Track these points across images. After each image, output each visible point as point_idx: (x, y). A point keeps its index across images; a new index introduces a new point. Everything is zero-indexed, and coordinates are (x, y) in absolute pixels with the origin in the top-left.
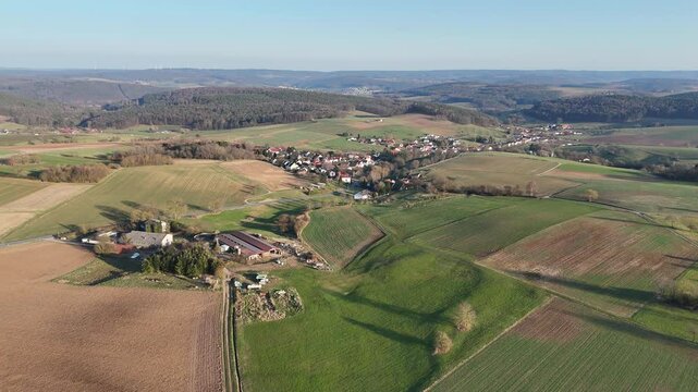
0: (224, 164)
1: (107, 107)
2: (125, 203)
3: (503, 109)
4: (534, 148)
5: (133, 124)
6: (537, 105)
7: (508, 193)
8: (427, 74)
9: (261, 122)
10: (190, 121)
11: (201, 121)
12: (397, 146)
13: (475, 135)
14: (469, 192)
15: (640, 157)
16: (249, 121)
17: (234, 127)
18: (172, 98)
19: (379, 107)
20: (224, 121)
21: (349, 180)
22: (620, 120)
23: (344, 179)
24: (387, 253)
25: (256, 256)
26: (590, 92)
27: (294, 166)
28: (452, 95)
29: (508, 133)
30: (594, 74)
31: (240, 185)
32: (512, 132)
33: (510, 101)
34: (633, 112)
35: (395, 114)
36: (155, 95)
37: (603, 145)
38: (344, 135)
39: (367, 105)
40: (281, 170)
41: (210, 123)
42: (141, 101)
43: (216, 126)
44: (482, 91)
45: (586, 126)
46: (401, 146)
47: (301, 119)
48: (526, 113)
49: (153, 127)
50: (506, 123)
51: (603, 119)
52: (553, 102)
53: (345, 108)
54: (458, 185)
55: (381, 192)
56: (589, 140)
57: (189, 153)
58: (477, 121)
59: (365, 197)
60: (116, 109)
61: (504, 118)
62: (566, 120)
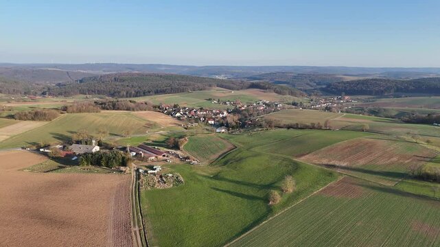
0: (133, 113)
1: (59, 85)
2: (68, 132)
3: (308, 88)
4: (328, 109)
5: (76, 94)
6: (329, 85)
7: (312, 127)
8: (261, 68)
9: (157, 92)
10: (112, 92)
11: (119, 92)
12: (243, 106)
13: (291, 102)
14: (289, 127)
15: (394, 113)
16: (149, 92)
17: (140, 96)
18: (100, 79)
19: (232, 85)
20: (133, 92)
21: (213, 122)
22: (380, 94)
23: (210, 122)
24: (238, 156)
25: (153, 158)
26: (361, 78)
27: (178, 114)
28: (277, 80)
29: (312, 101)
30: (363, 69)
31: (143, 123)
32: (314, 100)
33: (312, 83)
34: (388, 89)
35: (241, 89)
36: (90, 78)
37: (370, 107)
38: (210, 100)
39: (225, 84)
40: (170, 117)
41: (125, 94)
42: (81, 81)
43: (129, 95)
44: (295, 78)
45: (359, 97)
46: (245, 106)
47: (183, 91)
48: (322, 90)
49: (88, 96)
50: (310, 95)
51: (370, 93)
52: (339, 83)
53: (210, 86)
54: (282, 124)
55: (233, 127)
56: (362, 105)
57: (111, 106)
58: (292, 93)
59: (223, 131)
60: (65, 85)
61: (309, 93)
62: (348, 93)
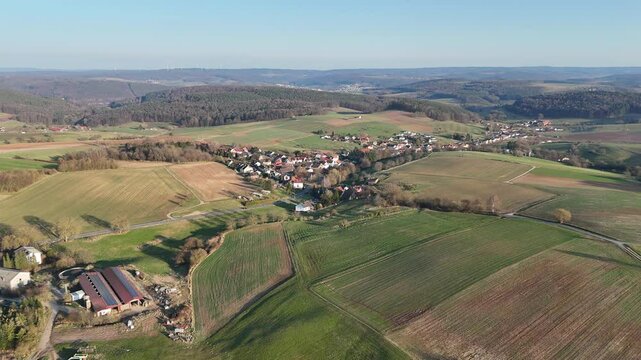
0: (174, 166)
1: (113, 104)
3: (487, 104)
4: (512, 147)
5: (126, 121)
6: (519, 101)
7: (464, 209)
8: (417, 71)
9: (244, 119)
10: (178, 118)
11: (188, 118)
12: (371, 144)
13: (452, 132)
14: (423, 205)
15: (622, 157)
16: (232, 118)
17: (219, 124)
19: (362, 104)
20: (210, 118)
21: (301, 186)
22: (602, 116)
23: (295, 185)
26: (574, 87)
27: (248, 169)
28: (437, 91)
29: (487, 129)
32: (491, 128)
33: (494, 97)
34: (615, 108)
35: (376, 111)
36: (156, 93)
37: (584, 143)
38: (318, 133)
39: (352, 102)
40: (234, 174)
41: (197, 120)
42: (144, 99)
43: (203, 123)
44: (466, 87)
45: (567, 121)
46: (375, 143)
47: (282, 116)
48: (507, 109)
49: (144, 125)
50: (487, 119)
51: (585, 115)
52: (534, 98)
53: (329, 105)
55: (325, 202)
56: (570, 137)
57: (142, 156)
58: (457, 117)
59: (307, 209)
60: (120, 105)
61: (485, 113)
62: (547, 116)
